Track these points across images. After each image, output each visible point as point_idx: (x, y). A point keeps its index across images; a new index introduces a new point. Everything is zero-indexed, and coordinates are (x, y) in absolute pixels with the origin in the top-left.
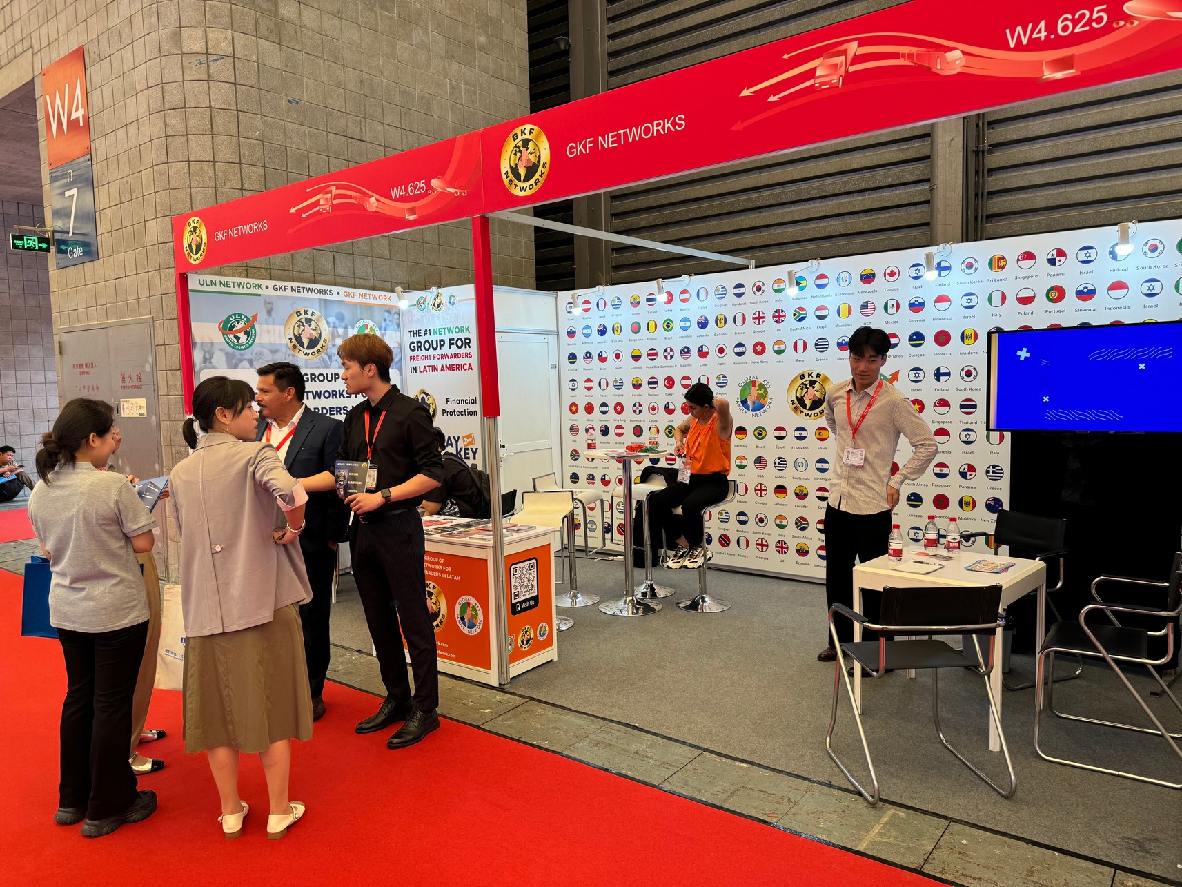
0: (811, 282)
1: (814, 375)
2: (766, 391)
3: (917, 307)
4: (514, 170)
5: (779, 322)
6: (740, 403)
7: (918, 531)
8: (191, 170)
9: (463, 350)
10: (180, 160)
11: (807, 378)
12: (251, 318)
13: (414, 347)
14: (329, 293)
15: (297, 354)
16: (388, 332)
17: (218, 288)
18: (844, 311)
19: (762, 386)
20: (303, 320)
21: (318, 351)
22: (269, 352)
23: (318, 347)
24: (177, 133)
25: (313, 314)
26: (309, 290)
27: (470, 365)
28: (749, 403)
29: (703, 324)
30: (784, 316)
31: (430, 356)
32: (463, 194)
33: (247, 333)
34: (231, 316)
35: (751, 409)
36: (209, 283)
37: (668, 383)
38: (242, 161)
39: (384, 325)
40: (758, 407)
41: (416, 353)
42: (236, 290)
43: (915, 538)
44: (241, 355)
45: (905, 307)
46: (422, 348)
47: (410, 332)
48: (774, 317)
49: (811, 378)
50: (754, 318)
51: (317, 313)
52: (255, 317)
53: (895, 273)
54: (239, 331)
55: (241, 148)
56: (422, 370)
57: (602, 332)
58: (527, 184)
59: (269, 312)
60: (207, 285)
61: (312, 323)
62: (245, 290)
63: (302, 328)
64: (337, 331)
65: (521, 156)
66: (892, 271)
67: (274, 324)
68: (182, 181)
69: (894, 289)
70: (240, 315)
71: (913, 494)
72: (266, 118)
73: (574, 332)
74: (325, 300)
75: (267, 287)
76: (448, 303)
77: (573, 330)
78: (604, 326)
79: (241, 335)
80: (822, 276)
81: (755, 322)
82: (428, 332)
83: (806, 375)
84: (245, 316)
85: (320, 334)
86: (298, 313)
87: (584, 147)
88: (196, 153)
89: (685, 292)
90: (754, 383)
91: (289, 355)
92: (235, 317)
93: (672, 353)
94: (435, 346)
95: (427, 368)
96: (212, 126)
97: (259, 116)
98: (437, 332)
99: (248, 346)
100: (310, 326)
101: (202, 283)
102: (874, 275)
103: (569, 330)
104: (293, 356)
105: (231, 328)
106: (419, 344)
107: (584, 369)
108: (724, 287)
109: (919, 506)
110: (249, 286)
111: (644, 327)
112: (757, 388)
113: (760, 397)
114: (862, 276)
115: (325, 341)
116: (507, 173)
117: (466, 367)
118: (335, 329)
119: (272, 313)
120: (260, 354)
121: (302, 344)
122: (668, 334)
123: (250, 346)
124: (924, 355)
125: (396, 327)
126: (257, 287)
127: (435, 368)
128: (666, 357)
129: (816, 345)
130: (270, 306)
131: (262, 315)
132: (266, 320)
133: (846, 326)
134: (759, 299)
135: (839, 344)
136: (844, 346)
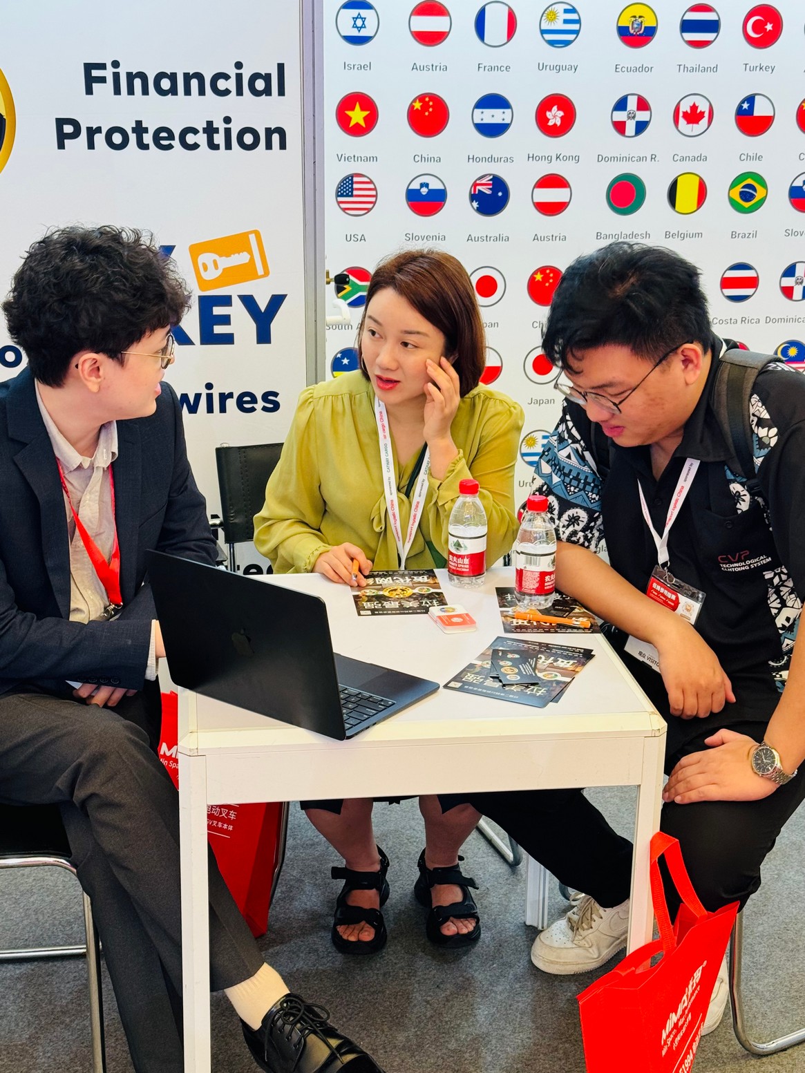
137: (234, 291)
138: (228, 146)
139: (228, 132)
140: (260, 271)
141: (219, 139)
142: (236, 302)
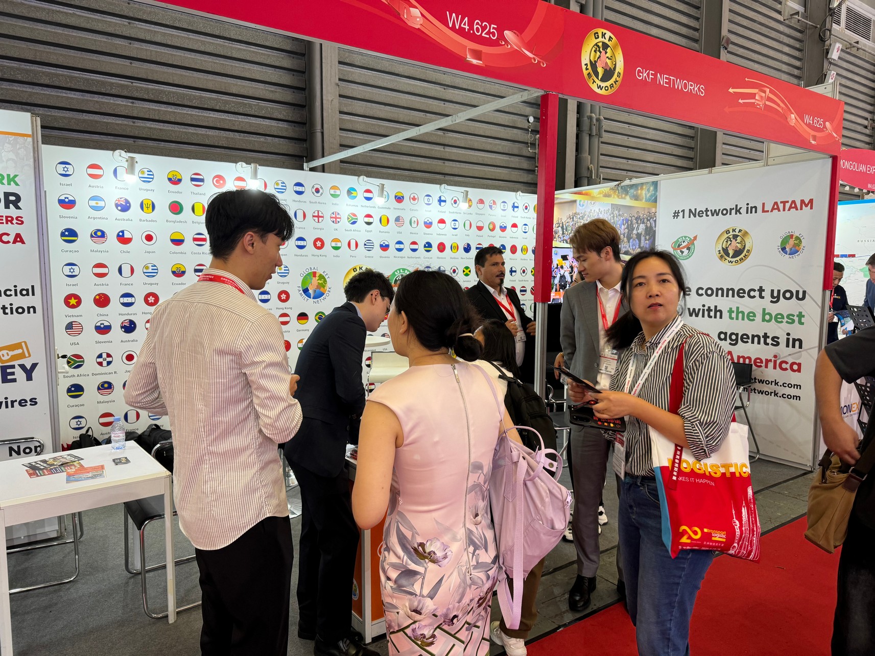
0: (360, 194)
1: (364, 268)
2: (325, 281)
3: (428, 225)
4: (594, 65)
5: (336, 223)
6: (302, 292)
18: (384, 221)
19: (321, 277)
28: (311, 291)
30: (340, 218)
32: (542, 65)
35: (312, 297)
40: (318, 295)
45: (421, 223)
50: (314, 216)
53: (416, 199)
57: (124, 207)
58: (603, 84)
65: (600, 56)
66: (414, 197)
69: (415, 210)
73: (72, 202)
77: (71, 199)
78: (126, 200)
80: (369, 191)
81: (314, 220)
83: (358, 269)
87: (648, 74)
89: (240, 179)
90: (314, 274)
102: (403, 196)
103: (62, 199)
107: (92, 251)
108: (284, 183)
112: (317, 278)
113: (319, 286)
114: (396, 196)
116: (586, 65)
117: (11, 238)
129: (365, 245)
133: (386, 232)
134: (318, 200)
135: (381, 246)
136: (385, 247)
137: (16, 363)
138: (12, 313)
139: (11, 309)
140: (27, 355)
141: (8, 311)
142: (17, 366)
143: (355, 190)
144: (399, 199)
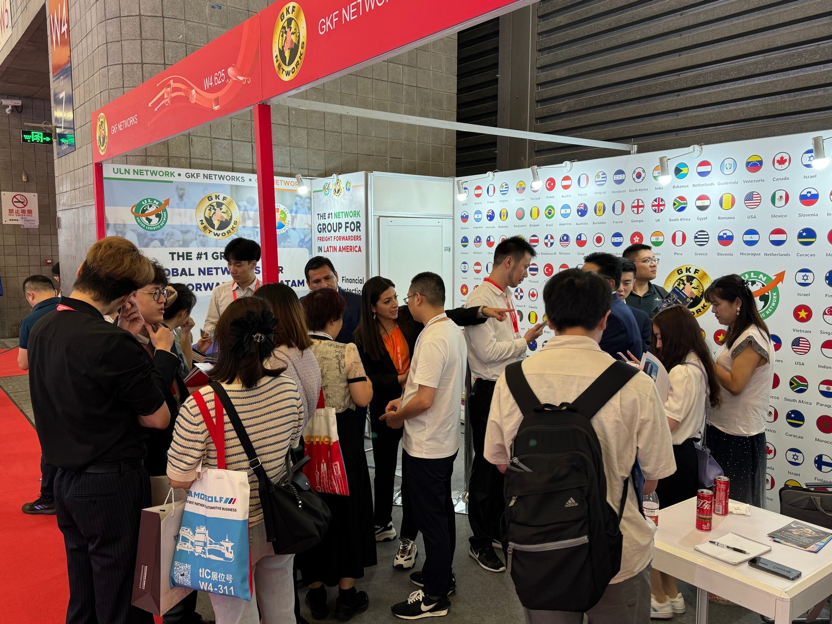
0: (692, 169)
1: (692, 270)
3: (809, 199)
4: (282, 53)
5: (659, 212)
7: (798, 454)
8: (124, 72)
9: (355, 233)
10: (116, 63)
11: (684, 273)
12: (163, 203)
13: (321, 228)
14: (241, 180)
15: (207, 234)
16: (299, 215)
17: (132, 176)
18: (727, 202)
20: (215, 204)
21: (229, 232)
22: (179, 233)
23: (229, 228)
24: (114, 40)
25: (224, 198)
26: (221, 177)
27: (360, 247)
29: (583, 212)
30: (664, 205)
31: (331, 237)
32: (248, 82)
33: (158, 216)
34: (143, 200)
36: (123, 171)
37: (547, 270)
38: (167, 63)
39: (294, 209)
41: (322, 235)
42: (149, 177)
43: (793, 460)
44: (153, 235)
45: (795, 199)
46: (326, 230)
47: (318, 214)
48: (653, 206)
49: (688, 274)
50: (633, 207)
51: (229, 197)
52: (167, 202)
53: (786, 161)
54: (151, 214)
55: (166, 51)
56: (326, 250)
57: (491, 217)
58: (290, 68)
59: (181, 197)
60: (120, 173)
61: (223, 207)
62: (158, 178)
63: (213, 211)
64: (248, 213)
65: (286, 38)
66: (782, 158)
67: (185, 208)
68: (118, 82)
69: (783, 179)
70: (152, 200)
71: (794, 412)
72: (189, 23)
73: (467, 217)
74: (237, 186)
75: (180, 175)
76: (345, 188)
77: (467, 214)
78: (493, 211)
79: (153, 217)
80: (704, 163)
81: (633, 211)
82: (331, 215)
83: (684, 270)
84: (157, 201)
85: (231, 216)
86: (210, 198)
87: (332, 22)
88: (128, 57)
89: (567, 178)
91: (200, 236)
92: (148, 201)
93: (552, 241)
94: (335, 229)
95: (329, 248)
96: (141, 32)
97: (183, 21)
98: (337, 215)
99: (160, 227)
100: (221, 209)
101: (116, 171)
102: (761, 162)
103: (463, 215)
104: (204, 236)
105: (144, 211)
106: (324, 227)
107: (474, 253)
108: (605, 174)
109: (799, 425)
110: (161, 173)
111: (527, 214)
114: (748, 163)
115: (236, 223)
116: (277, 57)
117: (357, 249)
118: (246, 212)
119: (184, 198)
120: (171, 235)
121: (213, 226)
122: (549, 221)
123: (161, 227)
124: (814, 255)
125: (307, 210)
126: (170, 175)
127: (335, 249)
128: (546, 244)
129: (696, 238)
130: (182, 191)
131: (174, 200)
132: (178, 204)
133: (728, 218)
134: (639, 186)
135: (720, 238)
136: (726, 240)
143: (686, 166)
144: (754, 166)
